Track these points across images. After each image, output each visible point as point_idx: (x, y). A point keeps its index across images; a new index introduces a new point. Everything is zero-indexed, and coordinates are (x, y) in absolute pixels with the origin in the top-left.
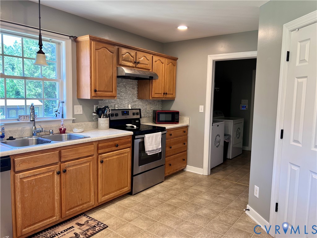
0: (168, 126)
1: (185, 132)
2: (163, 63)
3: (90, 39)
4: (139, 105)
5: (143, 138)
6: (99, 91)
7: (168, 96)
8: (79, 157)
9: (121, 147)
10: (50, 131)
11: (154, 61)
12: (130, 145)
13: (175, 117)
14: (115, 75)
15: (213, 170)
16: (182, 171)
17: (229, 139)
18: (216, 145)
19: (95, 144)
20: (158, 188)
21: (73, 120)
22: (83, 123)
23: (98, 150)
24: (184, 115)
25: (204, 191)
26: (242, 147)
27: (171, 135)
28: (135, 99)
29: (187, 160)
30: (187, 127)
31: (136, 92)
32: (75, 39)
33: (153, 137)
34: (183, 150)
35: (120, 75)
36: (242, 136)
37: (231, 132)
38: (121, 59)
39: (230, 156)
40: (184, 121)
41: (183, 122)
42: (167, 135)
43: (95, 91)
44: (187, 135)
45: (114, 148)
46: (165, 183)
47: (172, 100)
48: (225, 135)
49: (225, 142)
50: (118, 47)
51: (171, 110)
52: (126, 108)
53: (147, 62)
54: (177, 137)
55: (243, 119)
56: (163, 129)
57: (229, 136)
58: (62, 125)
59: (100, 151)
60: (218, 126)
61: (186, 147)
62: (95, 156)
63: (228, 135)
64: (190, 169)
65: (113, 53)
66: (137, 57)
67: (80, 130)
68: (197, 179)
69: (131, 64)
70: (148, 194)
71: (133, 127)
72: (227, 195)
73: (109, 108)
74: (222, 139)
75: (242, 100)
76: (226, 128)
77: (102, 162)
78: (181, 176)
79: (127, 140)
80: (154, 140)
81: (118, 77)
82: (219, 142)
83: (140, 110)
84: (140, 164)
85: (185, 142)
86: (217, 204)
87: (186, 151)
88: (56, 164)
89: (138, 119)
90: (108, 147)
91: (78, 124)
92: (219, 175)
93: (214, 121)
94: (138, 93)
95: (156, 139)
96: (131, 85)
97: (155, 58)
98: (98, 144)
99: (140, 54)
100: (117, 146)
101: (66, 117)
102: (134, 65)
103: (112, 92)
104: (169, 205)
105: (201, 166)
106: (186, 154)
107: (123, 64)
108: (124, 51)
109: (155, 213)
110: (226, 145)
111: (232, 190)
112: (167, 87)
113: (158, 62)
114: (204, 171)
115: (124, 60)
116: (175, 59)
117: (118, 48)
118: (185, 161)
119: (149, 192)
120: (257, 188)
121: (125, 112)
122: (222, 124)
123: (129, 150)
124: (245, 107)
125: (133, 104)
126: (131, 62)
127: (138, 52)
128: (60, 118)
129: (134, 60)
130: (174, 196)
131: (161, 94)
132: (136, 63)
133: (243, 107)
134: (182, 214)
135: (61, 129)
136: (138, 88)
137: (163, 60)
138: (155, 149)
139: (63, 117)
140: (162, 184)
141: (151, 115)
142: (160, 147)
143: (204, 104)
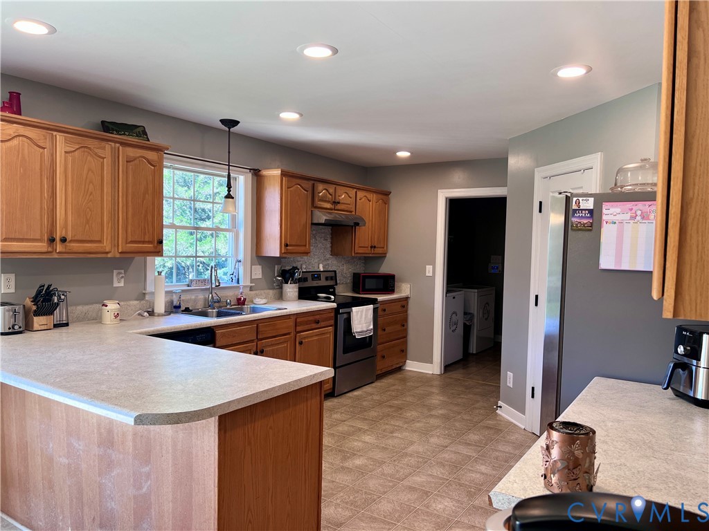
0: (381, 298)
1: (404, 307)
2: (370, 201)
3: (282, 174)
4: (334, 264)
5: (349, 314)
6: (291, 245)
7: (377, 251)
8: (277, 334)
9: (322, 324)
10: (227, 302)
11: (358, 199)
12: (332, 322)
13: (388, 284)
14: (309, 222)
15: (448, 367)
16: (399, 369)
17: (471, 319)
18: (452, 329)
19: (293, 318)
20: (368, 389)
21: (251, 287)
22: (262, 291)
23: (296, 326)
24: (402, 281)
25: (437, 391)
26: (493, 337)
27: (385, 310)
28: (328, 256)
29: (406, 352)
30: (407, 299)
31: (329, 245)
32: (256, 173)
33: (362, 311)
34: (401, 336)
35: (315, 221)
36: (493, 315)
37: (474, 309)
38: (316, 199)
39: (473, 349)
40: (404, 290)
41: (400, 292)
42: (380, 310)
43: (287, 245)
44: (406, 311)
45: (314, 326)
46: (378, 384)
47: (382, 257)
48: (465, 313)
49: (465, 324)
50: (313, 182)
51: (380, 272)
52: (316, 269)
53: (348, 201)
54: (393, 314)
55: (494, 288)
56: (373, 301)
57: (472, 315)
58: (241, 294)
59: (299, 329)
60: (454, 298)
61: (406, 330)
62: (292, 334)
63: (470, 314)
64: (412, 366)
65: (307, 191)
66: (337, 194)
67: (264, 301)
68: (424, 379)
69: (328, 205)
70: (357, 396)
71: (330, 298)
72: (471, 396)
73: (298, 269)
74: (460, 319)
75: (492, 257)
76: (466, 304)
77: (301, 343)
78: (398, 376)
79: (329, 315)
80: (364, 316)
81: (312, 224)
82: (456, 324)
83: (335, 271)
84: (345, 352)
85: (404, 322)
86: (457, 405)
87: (405, 337)
88: (252, 341)
89: (332, 287)
90: (307, 323)
91: (257, 292)
92: (457, 374)
93: (448, 291)
94: (332, 247)
95: (366, 315)
96: (323, 235)
97: (360, 194)
98: (296, 319)
99: (340, 190)
100: (317, 322)
101: (241, 283)
102: (332, 207)
103: (306, 246)
104: (391, 406)
105: (429, 360)
106: (405, 343)
107: (319, 206)
108: (320, 187)
109: (373, 414)
110: (467, 330)
111: (477, 390)
112: (376, 237)
113: (363, 199)
114: (434, 368)
115: (320, 200)
116: (387, 194)
117: (314, 184)
118: (403, 353)
119: (356, 393)
120: (510, 374)
121: (316, 275)
122: (459, 295)
123: (331, 329)
124: (497, 268)
125: (325, 263)
126: (328, 202)
127: (338, 187)
128: (236, 285)
129: (332, 199)
130: (396, 397)
131: (367, 247)
132: (336, 203)
133: (493, 268)
134: (411, 414)
135: (239, 300)
136: (332, 238)
137: (370, 196)
138: (365, 329)
139: (238, 283)
140: (373, 385)
141: (349, 280)
142: (372, 327)
143: (433, 264)
